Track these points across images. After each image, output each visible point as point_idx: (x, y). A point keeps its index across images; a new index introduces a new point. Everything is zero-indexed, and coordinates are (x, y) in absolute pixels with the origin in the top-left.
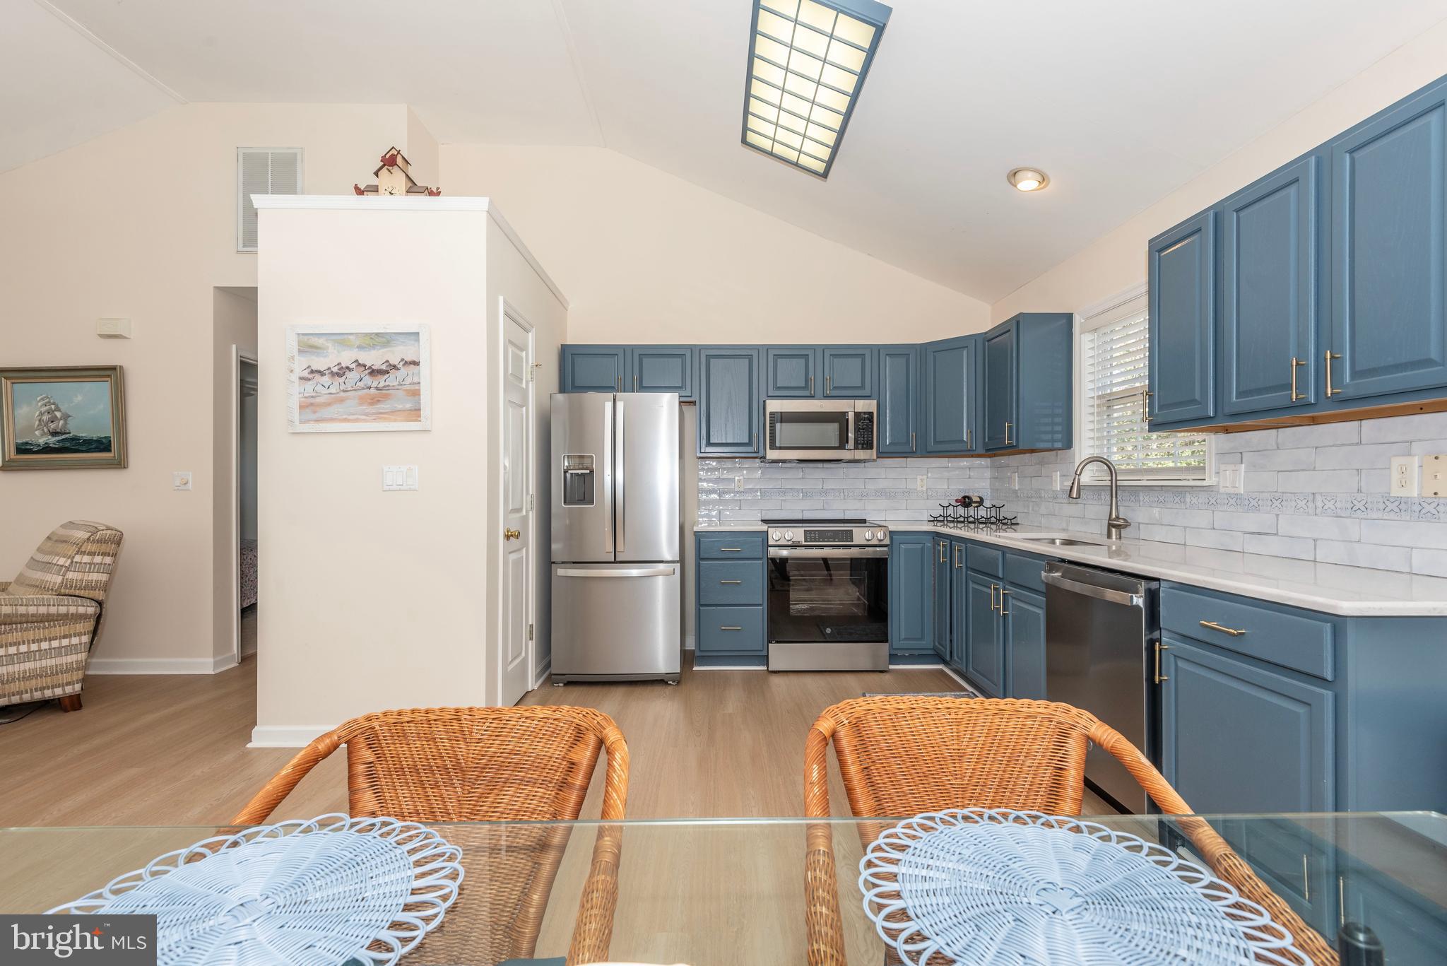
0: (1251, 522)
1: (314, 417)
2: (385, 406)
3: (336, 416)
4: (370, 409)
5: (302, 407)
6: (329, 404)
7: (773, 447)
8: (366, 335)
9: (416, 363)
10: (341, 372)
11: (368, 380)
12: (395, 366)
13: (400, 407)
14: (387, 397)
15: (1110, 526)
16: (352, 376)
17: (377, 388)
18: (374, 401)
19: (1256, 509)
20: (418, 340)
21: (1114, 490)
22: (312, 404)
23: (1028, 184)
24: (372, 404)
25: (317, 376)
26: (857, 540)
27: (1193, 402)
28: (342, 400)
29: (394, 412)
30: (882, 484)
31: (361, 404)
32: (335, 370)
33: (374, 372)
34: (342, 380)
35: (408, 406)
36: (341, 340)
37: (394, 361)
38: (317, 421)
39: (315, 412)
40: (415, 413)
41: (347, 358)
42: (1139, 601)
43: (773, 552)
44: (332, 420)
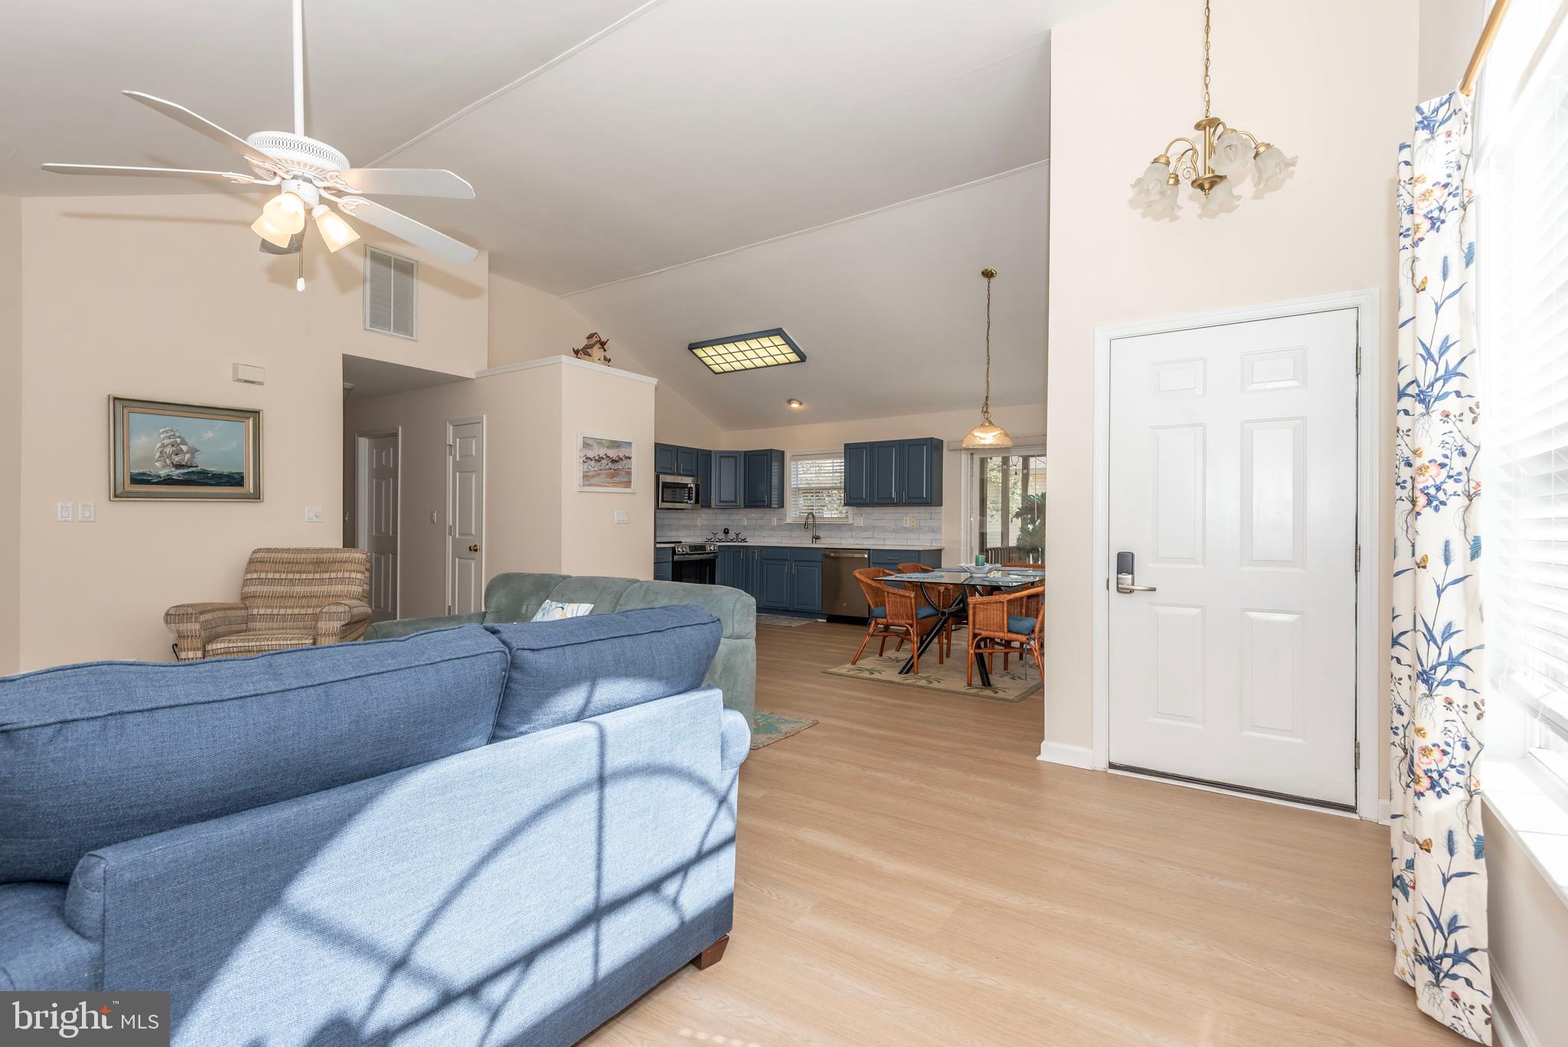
0: (865, 534)
1: (587, 483)
2: (616, 479)
3: (596, 483)
4: (609, 480)
5: (583, 477)
6: (594, 477)
7: (663, 501)
8: (611, 441)
9: (630, 458)
10: (599, 460)
11: (610, 465)
12: (621, 459)
13: (623, 480)
14: (618, 474)
15: (813, 537)
16: (604, 462)
17: (614, 470)
18: (613, 476)
19: (867, 531)
20: (631, 446)
21: (814, 525)
22: (586, 476)
23: (795, 405)
24: (612, 478)
25: (589, 461)
26: (708, 550)
27: (863, 499)
28: (599, 475)
29: (621, 482)
30: (685, 522)
31: (607, 477)
32: (597, 458)
33: (614, 461)
34: (600, 464)
35: (626, 480)
36: (600, 443)
37: (621, 456)
38: (589, 485)
39: (588, 480)
40: (628, 484)
41: (602, 452)
42: (866, 556)
43: (676, 558)
44: (595, 485)
